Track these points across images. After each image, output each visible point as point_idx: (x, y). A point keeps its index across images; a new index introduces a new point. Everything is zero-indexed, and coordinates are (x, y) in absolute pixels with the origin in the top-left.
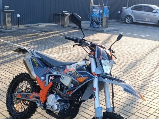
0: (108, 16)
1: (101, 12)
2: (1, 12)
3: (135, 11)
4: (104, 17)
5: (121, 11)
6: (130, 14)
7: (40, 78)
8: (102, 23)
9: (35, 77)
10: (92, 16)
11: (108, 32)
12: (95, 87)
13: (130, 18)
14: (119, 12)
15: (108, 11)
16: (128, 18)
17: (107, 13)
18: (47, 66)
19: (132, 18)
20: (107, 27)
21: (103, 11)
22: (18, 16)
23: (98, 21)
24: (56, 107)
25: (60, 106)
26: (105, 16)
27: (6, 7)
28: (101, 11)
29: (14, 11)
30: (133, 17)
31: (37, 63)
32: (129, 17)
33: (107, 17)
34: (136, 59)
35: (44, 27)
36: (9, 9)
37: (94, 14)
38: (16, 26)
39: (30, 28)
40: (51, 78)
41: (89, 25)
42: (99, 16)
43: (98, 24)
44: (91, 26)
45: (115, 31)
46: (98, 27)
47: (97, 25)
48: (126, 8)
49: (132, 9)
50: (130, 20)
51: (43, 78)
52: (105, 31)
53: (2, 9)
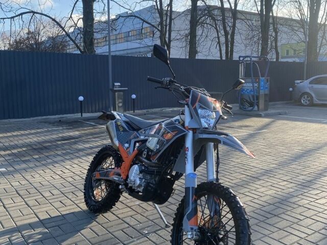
0: (267, 92)
1: (256, 87)
2: (110, 91)
3: (316, 86)
4: (260, 93)
5: (293, 86)
6: (308, 91)
7: (123, 145)
8: (258, 102)
9: (118, 145)
10: (242, 94)
11: (267, 116)
12: (187, 147)
13: (308, 97)
14: (291, 89)
15: (267, 85)
16: (304, 98)
17: (266, 88)
18: (134, 129)
19: (312, 97)
20: (266, 109)
21: (259, 85)
22: (134, 96)
23: (252, 99)
24: (138, 182)
25: (144, 180)
26: (262, 92)
27: (116, 84)
28: (256, 85)
29: (127, 89)
30: (313, 95)
31: (122, 127)
32: (306, 96)
33: (266, 95)
34: (305, 149)
35: (170, 112)
36: (120, 86)
37: (246, 90)
38: (131, 112)
39: (149, 114)
40: (137, 144)
41: (238, 108)
42: (252, 93)
43: (252, 105)
44: (240, 108)
45: (280, 114)
46: (252, 110)
47: (250, 107)
48: (300, 82)
49: (311, 83)
50: (309, 101)
51: (127, 145)
52: (263, 115)
53: (111, 87)
